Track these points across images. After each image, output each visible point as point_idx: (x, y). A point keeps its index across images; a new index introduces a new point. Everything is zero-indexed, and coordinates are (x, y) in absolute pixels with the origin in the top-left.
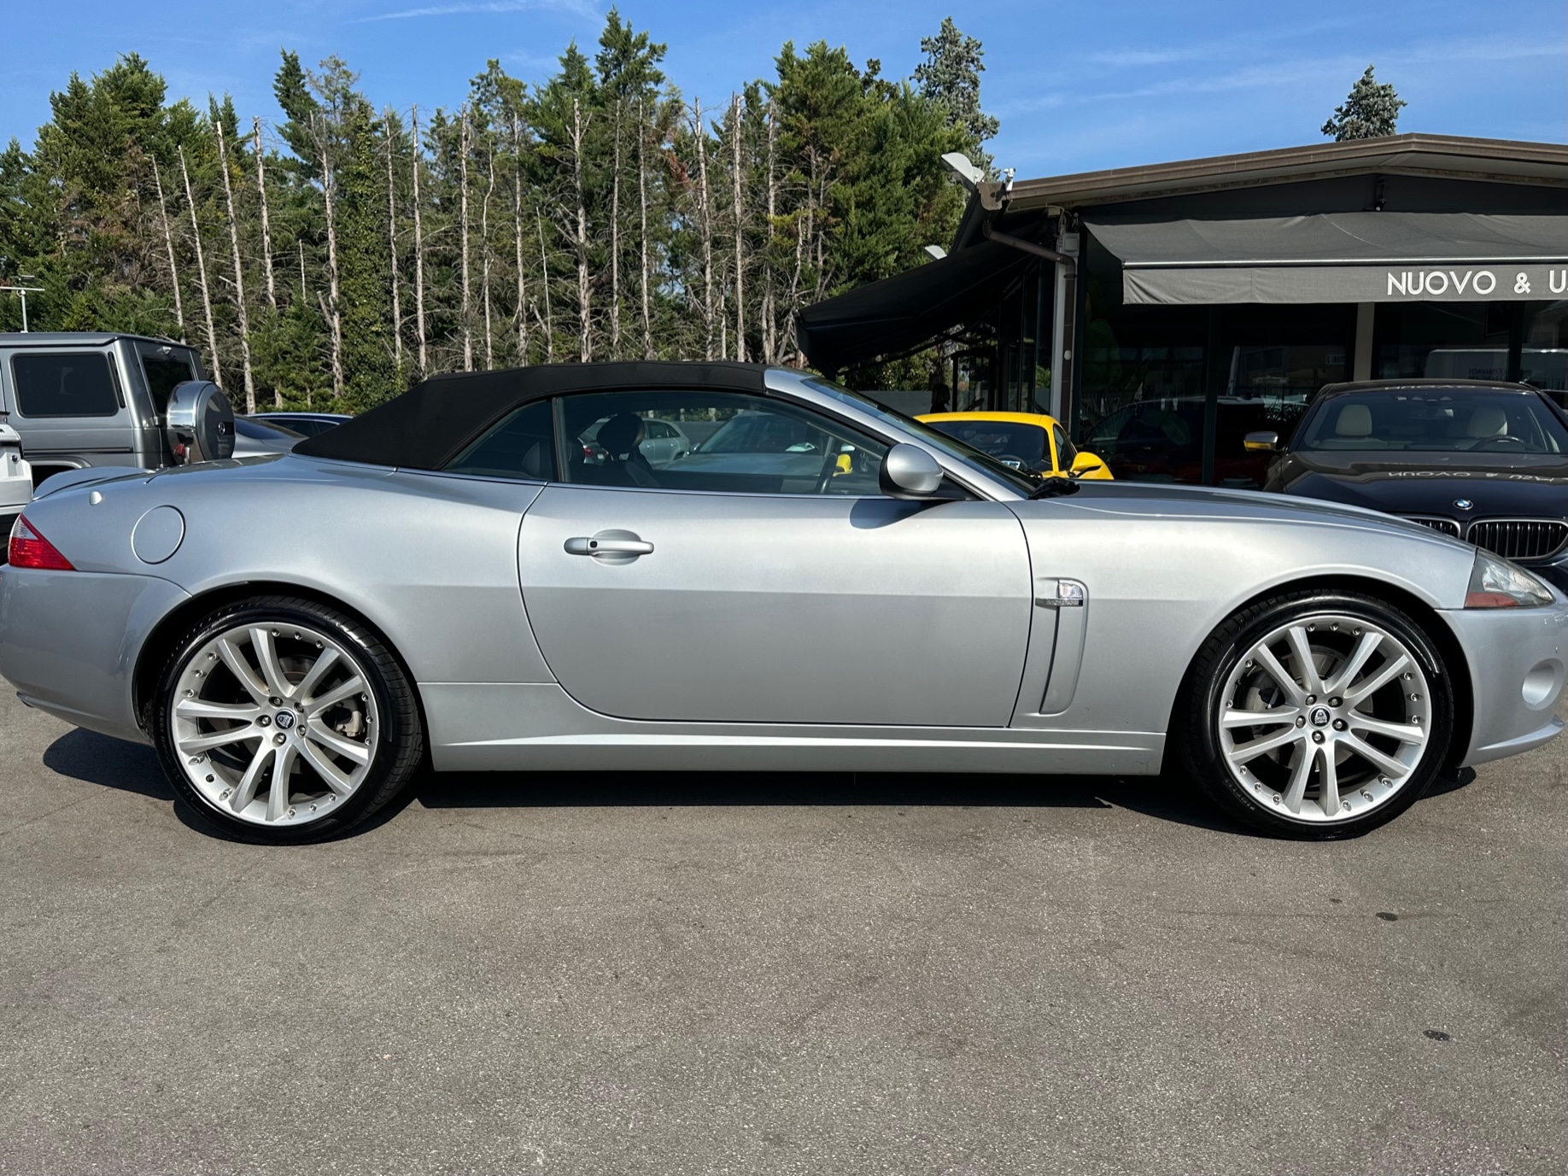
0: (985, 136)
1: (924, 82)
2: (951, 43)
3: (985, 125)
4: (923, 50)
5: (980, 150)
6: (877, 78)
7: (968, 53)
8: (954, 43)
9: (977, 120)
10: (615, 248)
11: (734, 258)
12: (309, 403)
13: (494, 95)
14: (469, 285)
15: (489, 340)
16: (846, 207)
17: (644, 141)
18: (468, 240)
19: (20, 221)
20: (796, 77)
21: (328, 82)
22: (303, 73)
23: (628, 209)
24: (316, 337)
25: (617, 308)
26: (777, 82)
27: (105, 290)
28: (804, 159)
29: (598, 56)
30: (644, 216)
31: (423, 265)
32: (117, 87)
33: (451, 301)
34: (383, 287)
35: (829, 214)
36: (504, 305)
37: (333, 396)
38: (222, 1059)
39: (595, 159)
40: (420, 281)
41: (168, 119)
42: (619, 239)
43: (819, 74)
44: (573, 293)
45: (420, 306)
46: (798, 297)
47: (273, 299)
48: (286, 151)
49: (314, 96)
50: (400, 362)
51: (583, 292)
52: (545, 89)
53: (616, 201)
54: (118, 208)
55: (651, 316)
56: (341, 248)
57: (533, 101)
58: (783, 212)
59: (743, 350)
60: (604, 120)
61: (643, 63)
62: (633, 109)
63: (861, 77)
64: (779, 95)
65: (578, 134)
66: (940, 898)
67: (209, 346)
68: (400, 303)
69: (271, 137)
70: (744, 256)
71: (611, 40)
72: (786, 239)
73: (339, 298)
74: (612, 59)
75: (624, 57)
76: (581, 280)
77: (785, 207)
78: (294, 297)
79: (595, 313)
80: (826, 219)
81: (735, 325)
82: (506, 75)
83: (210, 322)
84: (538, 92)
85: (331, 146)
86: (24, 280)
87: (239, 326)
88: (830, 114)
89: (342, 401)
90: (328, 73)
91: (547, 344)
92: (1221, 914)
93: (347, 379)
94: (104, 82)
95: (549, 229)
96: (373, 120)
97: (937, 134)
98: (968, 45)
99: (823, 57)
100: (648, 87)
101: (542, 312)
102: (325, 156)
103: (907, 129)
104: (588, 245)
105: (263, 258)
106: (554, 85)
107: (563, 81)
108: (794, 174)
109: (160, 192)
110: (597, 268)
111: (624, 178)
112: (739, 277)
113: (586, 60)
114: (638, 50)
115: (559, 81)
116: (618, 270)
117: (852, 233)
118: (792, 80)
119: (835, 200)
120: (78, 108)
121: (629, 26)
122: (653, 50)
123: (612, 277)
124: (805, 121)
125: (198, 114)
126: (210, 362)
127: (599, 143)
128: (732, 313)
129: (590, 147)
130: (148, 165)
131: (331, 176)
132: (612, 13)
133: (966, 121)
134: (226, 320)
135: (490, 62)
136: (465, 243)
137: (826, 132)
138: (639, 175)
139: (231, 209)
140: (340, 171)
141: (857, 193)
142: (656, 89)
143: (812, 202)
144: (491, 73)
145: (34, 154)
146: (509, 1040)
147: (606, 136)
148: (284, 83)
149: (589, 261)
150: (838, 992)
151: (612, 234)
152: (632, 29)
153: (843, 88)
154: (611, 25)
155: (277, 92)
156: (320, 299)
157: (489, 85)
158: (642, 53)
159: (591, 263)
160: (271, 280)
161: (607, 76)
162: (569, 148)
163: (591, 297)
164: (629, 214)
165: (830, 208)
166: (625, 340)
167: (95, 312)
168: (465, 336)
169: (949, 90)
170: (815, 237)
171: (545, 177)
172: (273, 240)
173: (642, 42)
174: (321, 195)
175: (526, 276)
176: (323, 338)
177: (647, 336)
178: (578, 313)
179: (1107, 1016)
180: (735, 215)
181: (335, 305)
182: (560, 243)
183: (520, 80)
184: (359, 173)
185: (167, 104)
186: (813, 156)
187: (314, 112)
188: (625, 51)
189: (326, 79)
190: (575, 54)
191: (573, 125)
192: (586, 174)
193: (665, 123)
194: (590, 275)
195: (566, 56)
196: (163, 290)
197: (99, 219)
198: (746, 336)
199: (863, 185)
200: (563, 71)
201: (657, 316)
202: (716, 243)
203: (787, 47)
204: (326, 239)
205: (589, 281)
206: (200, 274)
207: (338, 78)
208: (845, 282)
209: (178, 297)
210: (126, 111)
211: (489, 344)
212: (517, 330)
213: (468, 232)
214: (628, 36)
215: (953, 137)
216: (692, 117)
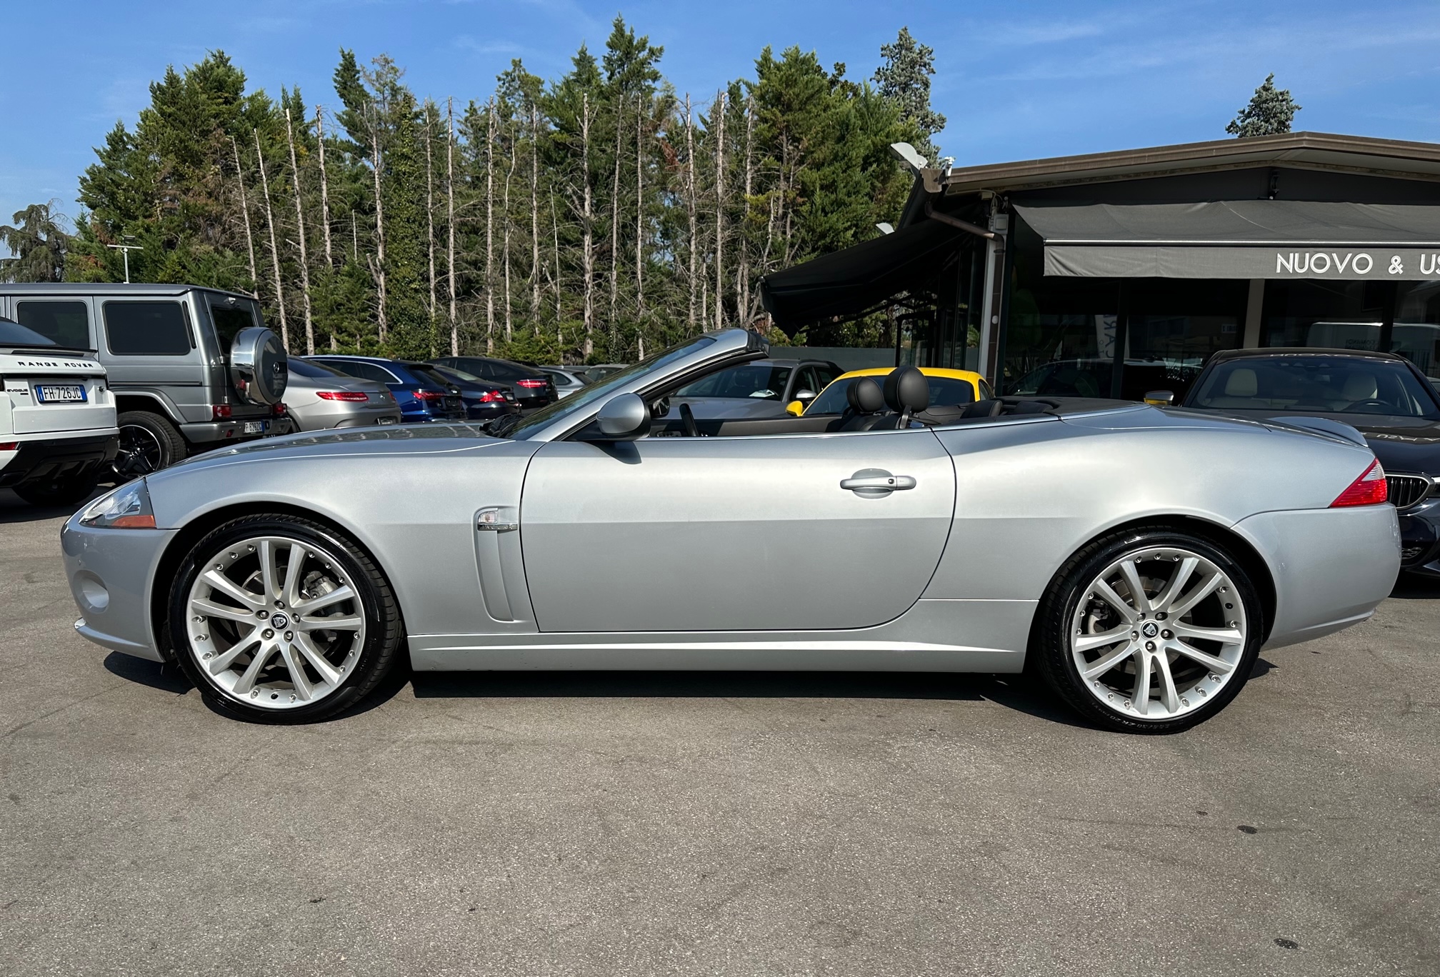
0: (933, 131)
1: (882, 83)
2: (906, 49)
3: (934, 121)
4: (882, 56)
5: (929, 142)
6: (842, 79)
7: (921, 58)
8: (910, 49)
9: (927, 117)
10: (615, 221)
11: (716, 231)
12: (359, 347)
13: (516, 89)
14: (493, 251)
15: (508, 297)
16: (812, 188)
17: (641, 130)
18: (493, 213)
19: (124, 190)
20: (773, 77)
21: (379, 76)
22: (358, 68)
23: (627, 189)
24: (365, 292)
25: (615, 273)
26: (756, 80)
27: (192, 249)
28: (777, 148)
29: (605, 57)
30: (640, 194)
31: (454, 233)
32: (205, 78)
33: (478, 264)
34: (421, 251)
35: (797, 195)
36: (521, 268)
37: (378, 342)
38: (211, 921)
39: (601, 146)
40: (451, 246)
41: (247, 106)
42: (618, 214)
43: (792, 75)
44: (580, 259)
45: (451, 268)
46: (768, 266)
47: (330, 260)
48: (343, 135)
49: (368, 88)
50: (434, 315)
51: (587, 258)
52: (560, 85)
53: (617, 181)
54: (205, 180)
55: (644, 280)
56: (387, 217)
57: (550, 95)
58: (758, 193)
59: (720, 310)
60: (609, 111)
61: (643, 63)
62: (633, 103)
63: (828, 78)
64: (758, 92)
65: (586, 123)
66: (850, 798)
67: (277, 298)
68: (435, 265)
69: (330, 123)
70: (723, 229)
71: (616, 44)
72: (759, 216)
73: (385, 260)
74: (617, 60)
75: (627, 58)
76: (586, 248)
77: (759, 189)
78: (347, 258)
79: (597, 276)
80: (795, 198)
81: (714, 289)
82: (527, 72)
83: (278, 278)
84: (553, 87)
85: (380, 130)
86: (126, 239)
87: (301, 282)
88: (800, 109)
89: (385, 346)
90: (379, 68)
91: (556, 302)
92: (1098, 821)
93: (390, 328)
94: (195, 74)
95: (560, 204)
96: (416, 109)
97: (892, 128)
98: (921, 51)
99: (797, 60)
100: (647, 84)
101: (553, 274)
102: (375, 139)
103: (867, 123)
104: (593, 218)
105: (322, 225)
106: (568, 81)
107: (575, 78)
108: (769, 160)
109: (238, 168)
110: (600, 238)
111: (624, 161)
112: (719, 248)
113: (595, 60)
114: (639, 52)
115: (572, 78)
116: (617, 240)
117: (817, 211)
118: (769, 79)
119: (803, 182)
120: (173, 96)
121: (632, 31)
122: (652, 52)
123: (612, 246)
124: (779, 115)
125: (271, 102)
126: (278, 311)
127: (604, 131)
128: (712, 279)
129: (596, 134)
130: (229, 145)
131: (380, 156)
132: (618, 20)
133: (918, 117)
134: (291, 276)
135: (514, 61)
136: (490, 215)
137: (797, 124)
138: (636, 159)
139: (296, 183)
140: (387, 153)
141: (822, 177)
142: (653, 86)
143: (783, 184)
144: (514, 71)
145: (136, 134)
146: (460, 914)
147: (610, 126)
148: (342, 77)
149: (593, 231)
150: (752, 881)
151: (612, 209)
152: (634, 34)
153: (813, 87)
154: (617, 31)
155: (336, 85)
156: (369, 260)
157: (513, 80)
158: (643, 55)
159: (594, 234)
160: (328, 244)
161: (612, 74)
162: (578, 135)
163: (594, 264)
164: (628, 192)
165: (798, 189)
166: (621, 300)
167: (184, 267)
168: (488, 294)
169: (904, 92)
170: (785, 215)
171: (558, 160)
172: (331, 210)
173: (643, 45)
174: (371, 172)
175: (540, 244)
176: (371, 293)
177: (640, 297)
178: (583, 275)
179: (989, 914)
180: (717, 194)
181: (381, 266)
182: (569, 216)
183: (538, 77)
184: (403, 154)
185: (246, 94)
186: (785, 145)
187: (366, 102)
188: (628, 53)
189: (377, 74)
190: (585, 54)
191: (582, 116)
192: (592, 158)
193: (660, 115)
194: (593, 244)
195: (578, 57)
196: (240, 250)
197: (188, 190)
198: (723, 298)
199: (827, 170)
200: (575, 70)
201: (649, 280)
202: (701, 218)
203: (766, 51)
204: (375, 209)
205: (593, 249)
206: (270, 237)
207: (387, 73)
208: (809, 253)
209: (252, 256)
210: (213, 99)
211: (508, 301)
212: (532, 290)
213: (493, 206)
214: (631, 41)
215: (906, 130)
216: (683, 110)
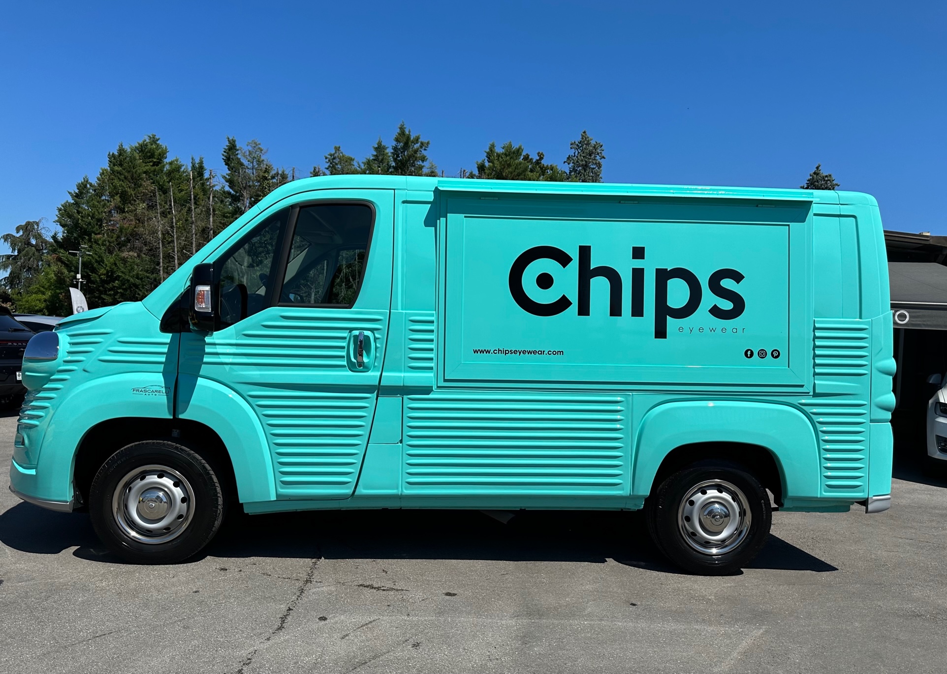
1: (571, 164)
4: (571, 148)
6: (542, 162)
7: (596, 150)
8: (588, 144)
13: (336, 164)
19: (84, 217)
20: (496, 162)
22: (237, 148)
27: (123, 255)
29: (393, 146)
32: (142, 151)
41: (167, 168)
43: (508, 160)
48: (226, 188)
49: (243, 160)
52: (364, 161)
54: (135, 213)
61: (416, 151)
63: (533, 161)
69: (218, 180)
71: (400, 139)
74: (400, 148)
75: (406, 148)
82: (344, 153)
84: (359, 164)
85: (249, 185)
86: (82, 248)
90: (251, 149)
94: (136, 148)
96: (273, 173)
98: (595, 146)
99: (510, 151)
100: (418, 163)
102: (245, 191)
106: (369, 159)
107: (374, 158)
109: (158, 205)
113: (387, 148)
114: (414, 144)
118: (493, 163)
120: (121, 161)
121: (409, 132)
122: (422, 143)
125: (183, 165)
130: (153, 191)
132: (401, 125)
135: (336, 148)
139: (193, 216)
140: (253, 199)
142: (423, 165)
144: (336, 152)
145: (95, 184)
148: (228, 153)
152: (411, 134)
153: (521, 168)
154: (401, 131)
155: (223, 157)
157: (334, 158)
158: (417, 146)
161: (397, 157)
167: (118, 266)
169: (585, 171)
183: (351, 156)
185: (167, 160)
187: (242, 168)
188: (407, 145)
189: (249, 151)
190: (381, 144)
195: (377, 146)
196: (155, 256)
197: (126, 218)
200: (375, 153)
203: (492, 145)
206: (174, 249)
207: (256, 151)
209: (162, 260)
210: (146, 163)
214: (408, 138)
